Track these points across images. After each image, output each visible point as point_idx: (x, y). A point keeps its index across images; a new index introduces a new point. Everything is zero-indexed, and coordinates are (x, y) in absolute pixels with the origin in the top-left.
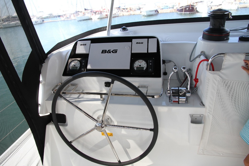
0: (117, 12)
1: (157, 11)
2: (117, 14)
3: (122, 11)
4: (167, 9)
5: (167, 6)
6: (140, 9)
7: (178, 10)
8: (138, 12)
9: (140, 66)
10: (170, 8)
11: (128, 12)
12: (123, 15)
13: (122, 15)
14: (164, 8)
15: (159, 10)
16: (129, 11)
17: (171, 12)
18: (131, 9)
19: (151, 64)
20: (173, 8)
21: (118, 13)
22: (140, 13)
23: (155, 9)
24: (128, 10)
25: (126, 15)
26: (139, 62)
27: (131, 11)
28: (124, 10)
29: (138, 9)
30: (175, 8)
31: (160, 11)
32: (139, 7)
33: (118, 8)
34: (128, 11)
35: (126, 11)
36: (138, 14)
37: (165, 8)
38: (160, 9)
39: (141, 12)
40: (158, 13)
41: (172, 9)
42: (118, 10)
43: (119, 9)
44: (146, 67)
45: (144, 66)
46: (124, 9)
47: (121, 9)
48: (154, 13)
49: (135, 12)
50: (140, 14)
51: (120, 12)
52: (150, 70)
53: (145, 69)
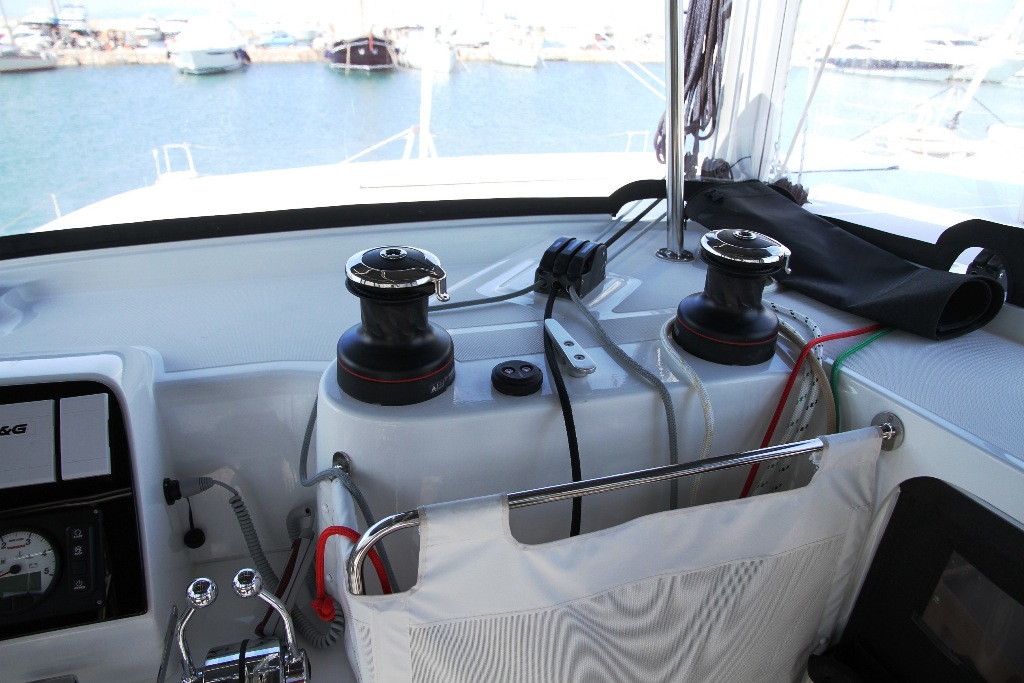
0: (44, 48)
1: (242, 54)
2: (43, 55)
3: (69, 45)
4: (283, 49)
5: (285, 36)
6: (163, 37)
7: (328, 55)
8: (153, 53)
9: (16, 569)
10: (296, 43)
11: (102, 49)
12: (80, 64)
13: (75, 63)
14: (274, 44)
15: (250, 51)
16: (107, 44)
17: (305, 59)
18: (119, 35)
19: (78, 550)
20: (310, 42)
21: (53, 53)
22: (165, 60)
23: (235, 46)
24: (103, 40)
25: (94, 66)
26: (9, 545)
27: (120, 48)
28: (81, 41)
29: (151, 39)
30: (318, 44)
31: (255, 55)
32: (156, 30)
33: (47, 27)
34: (103, 43)
35: (94, 43)
36: (156, 61)
37: (277, 41)
38: (257, 46)
39: (169, 56)
40: (246, 62)
41: (307, 48)
42: (48, 38)
43: (54, 31)
44: (52, 570)
45: (40, 568)
46: (81, 33)
47: (64, 32)
48: (229, 61)
49: (138, 51)
50: (167, 64)
51: (60, 48)
52: (80, 586)
53: (46, 581)
